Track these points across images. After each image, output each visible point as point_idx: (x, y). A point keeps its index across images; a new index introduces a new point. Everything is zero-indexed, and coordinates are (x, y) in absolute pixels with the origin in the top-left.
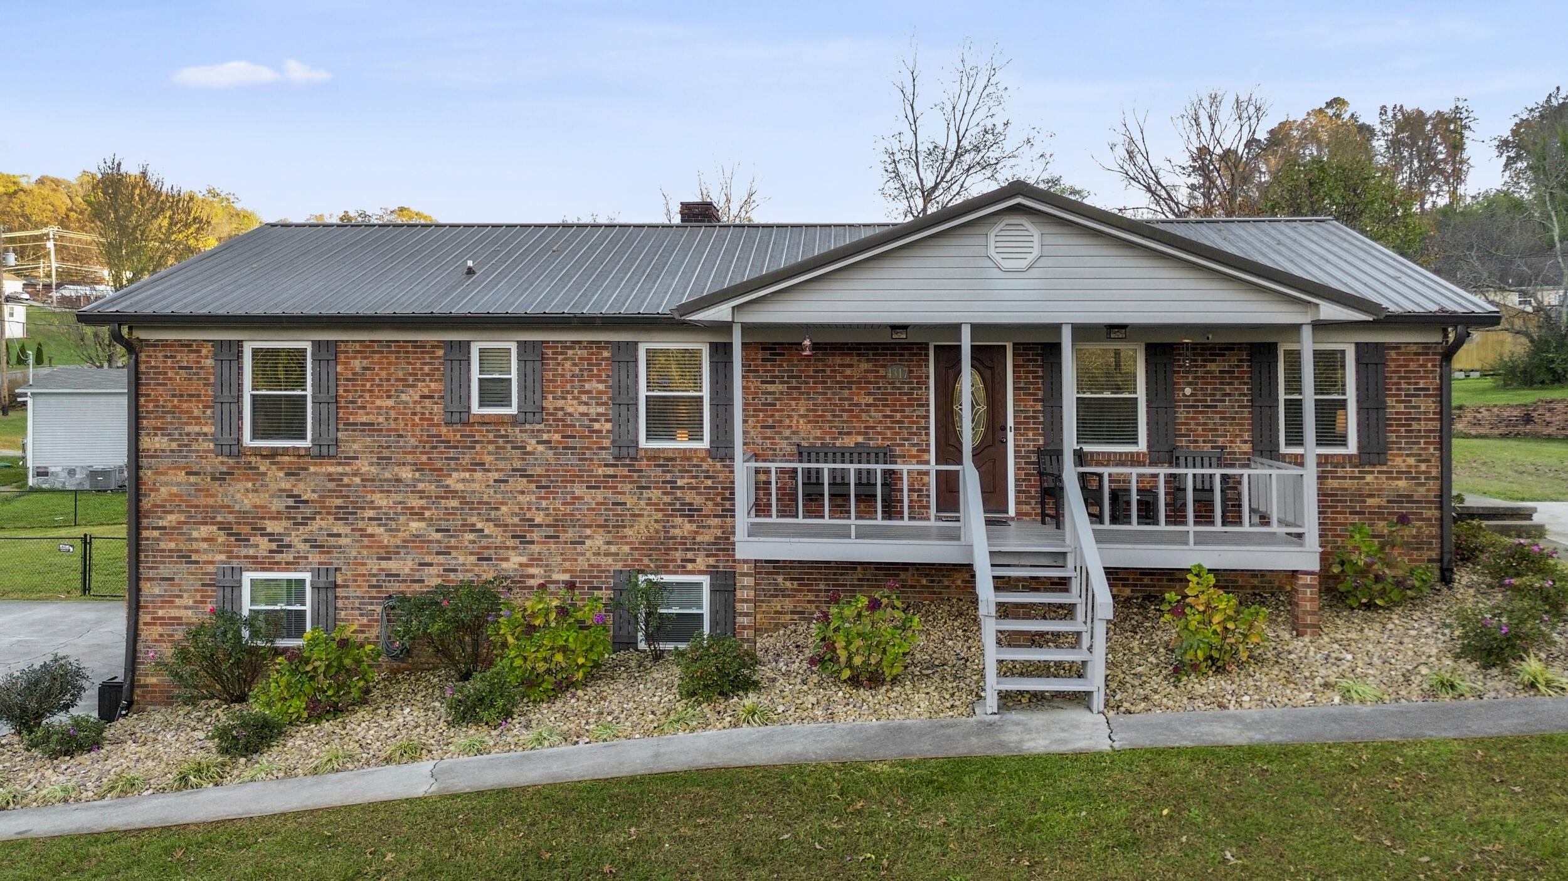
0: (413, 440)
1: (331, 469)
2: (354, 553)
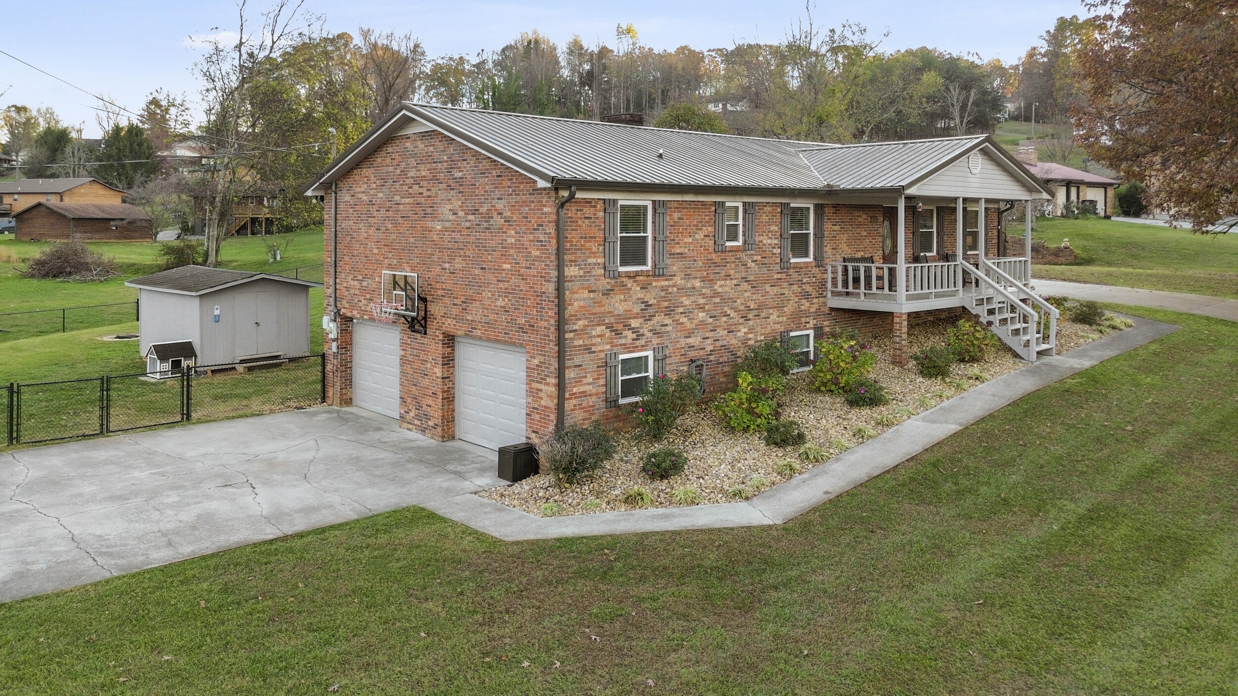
0: (700, 263)
1: (663, 283)
2: (674, 335)
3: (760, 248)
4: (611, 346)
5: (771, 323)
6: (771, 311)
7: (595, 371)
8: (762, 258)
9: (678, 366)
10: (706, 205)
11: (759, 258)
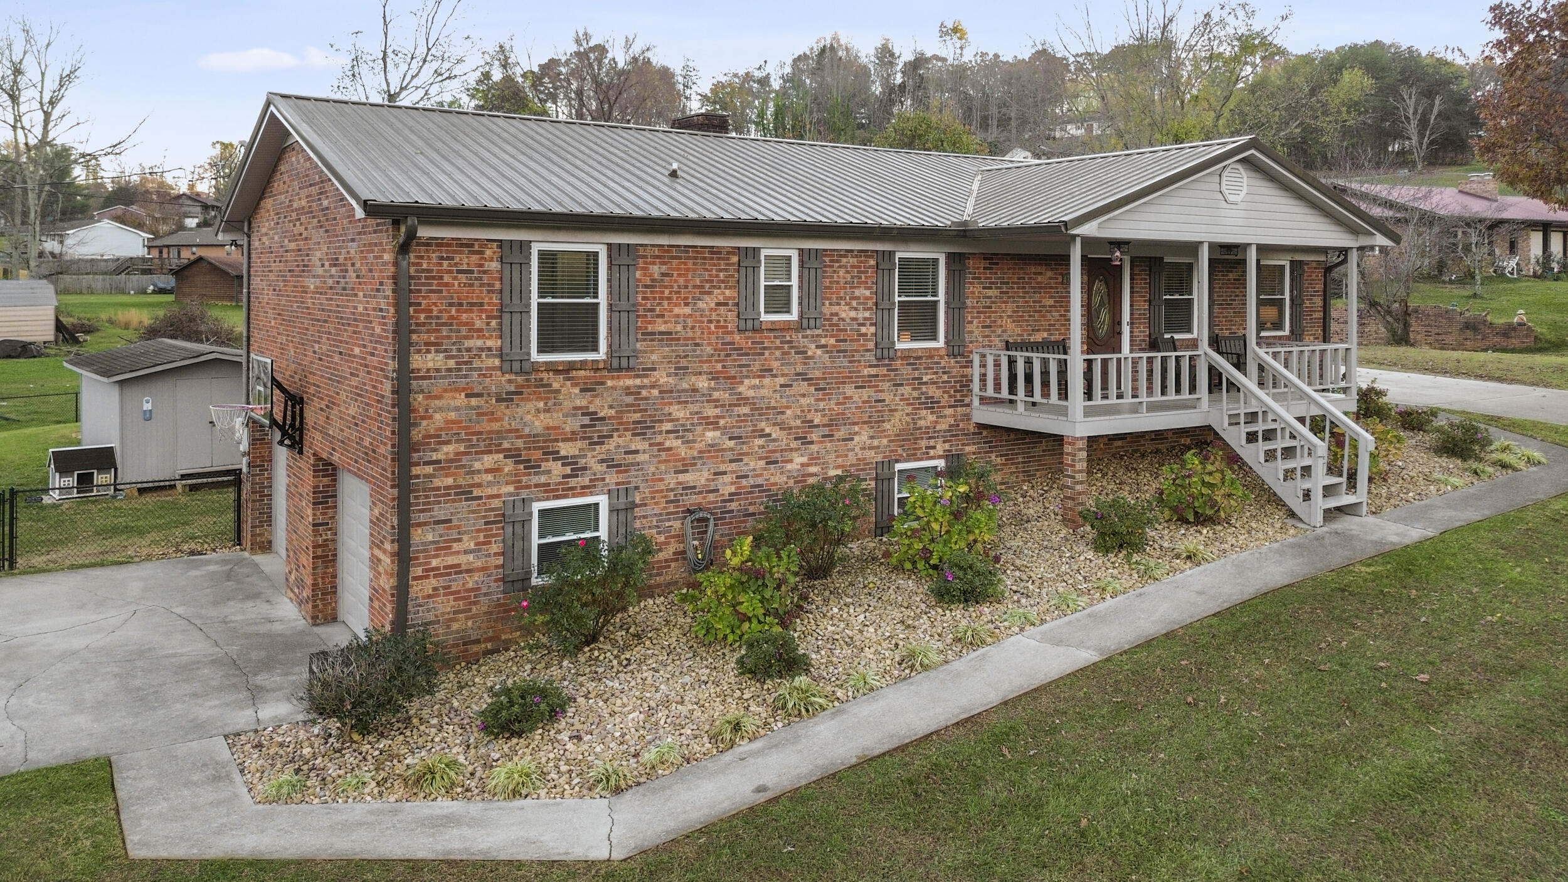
0: (709, 348)
1: (629, 382)
2: (652, 469)
3: (834, 325)
4: (516, 488)
5: (857, 449)
6: (857, 428)
7: (478, 531)
8: (837, 341)
9: (661, 521)
10: (720, 253)
11: (832, 341)
